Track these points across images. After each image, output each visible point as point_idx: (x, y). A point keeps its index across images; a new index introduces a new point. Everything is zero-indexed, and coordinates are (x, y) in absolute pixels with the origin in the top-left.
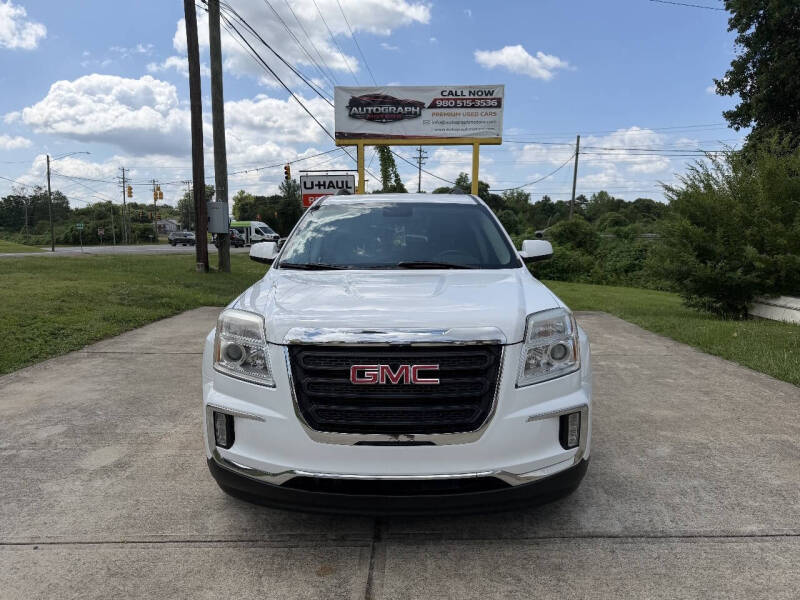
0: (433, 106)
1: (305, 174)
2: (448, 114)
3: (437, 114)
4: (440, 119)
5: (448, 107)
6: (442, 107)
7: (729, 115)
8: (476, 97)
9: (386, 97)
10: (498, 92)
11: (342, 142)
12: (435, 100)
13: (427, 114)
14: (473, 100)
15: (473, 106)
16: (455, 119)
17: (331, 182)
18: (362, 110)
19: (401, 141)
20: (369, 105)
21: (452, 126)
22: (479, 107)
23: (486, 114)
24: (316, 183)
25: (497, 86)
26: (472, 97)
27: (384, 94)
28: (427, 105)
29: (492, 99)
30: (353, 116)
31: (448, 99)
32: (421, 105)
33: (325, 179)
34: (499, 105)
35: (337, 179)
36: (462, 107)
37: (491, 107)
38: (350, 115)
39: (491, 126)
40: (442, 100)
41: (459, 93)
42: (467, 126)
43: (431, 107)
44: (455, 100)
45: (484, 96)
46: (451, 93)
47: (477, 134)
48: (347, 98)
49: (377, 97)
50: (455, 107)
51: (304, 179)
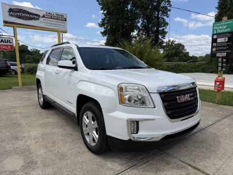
0: (43, 16)
3: (45, 20)
4: (46, 22)
5: (49, 18)
6: (47, 18)
7: (102, 33)
9: (25, 10)
10: (65, 16)
11: (6, 25)
13: (41, 19)
15: (57, 19)
16: (51, 22)
17: (2, 40)
18: (15, 14)
20: (17, 12)
21: (51, 25)
22: (59, 20)
25: (65, 14)
26: (57, 16)
27: (24, 9)
28: (41, 16)
29: (63, 18)
31: (49, 15)
32: (39, 16)
34: (66, 20)
35: (5, 39)
36: (54, 19)
37: (63, 20)
40: (46, 15)
41: (52, 14)
44: (51, 16)
45: (61, 17)
46: (49, 13)
47: (59, 29)
48: (8, 8)
49: (21, 10)
50: (51, 18)
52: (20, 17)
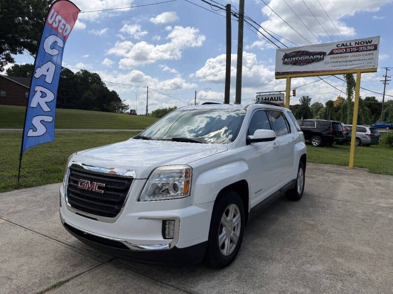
0: (332, 53)
1: (259, 94)
2: (341, 57)
3: (334, 58)
4: (335, 60)
5: (341, 53)
6: (337, 53)
8: (360, 45)
9: (303, 52)
10: (375, 41)
11: (278, 77)
12: (333, 50)
13: (327, 58)
14: (358, 47)
15: (357, 51)
16: (345, 59)
17: (272, 98)
18: (290, 60)
19: (311, 74)
20: (293, 57)
21: (343, 63)
22: (362, 51)
23: (367, 55)
24: (264, 98)
25: (374, 38)
26: (357, 45)
27: (303, 50)
28: (328, 53)
29: (370, 46)
30: (285, 63)
31: (341, 49)
32: (324, 54)
33: (269, 96)
34: (376, 47)
35: (275, 96)
36: (351, 52)
37: (370, 50)
38: (283, 63)
39: (369, 61)
40: (337, 49)
41: (348, 44)
42: (353, 63)
43: (330, 54)
44: (346, 49)
45: (365, 44)
46: (343, 45)
47: (360, 67)
48: (283, 54)
49: (299, 52)
50: (346, 52)
51: (258, 97)
52: (295, 63)
